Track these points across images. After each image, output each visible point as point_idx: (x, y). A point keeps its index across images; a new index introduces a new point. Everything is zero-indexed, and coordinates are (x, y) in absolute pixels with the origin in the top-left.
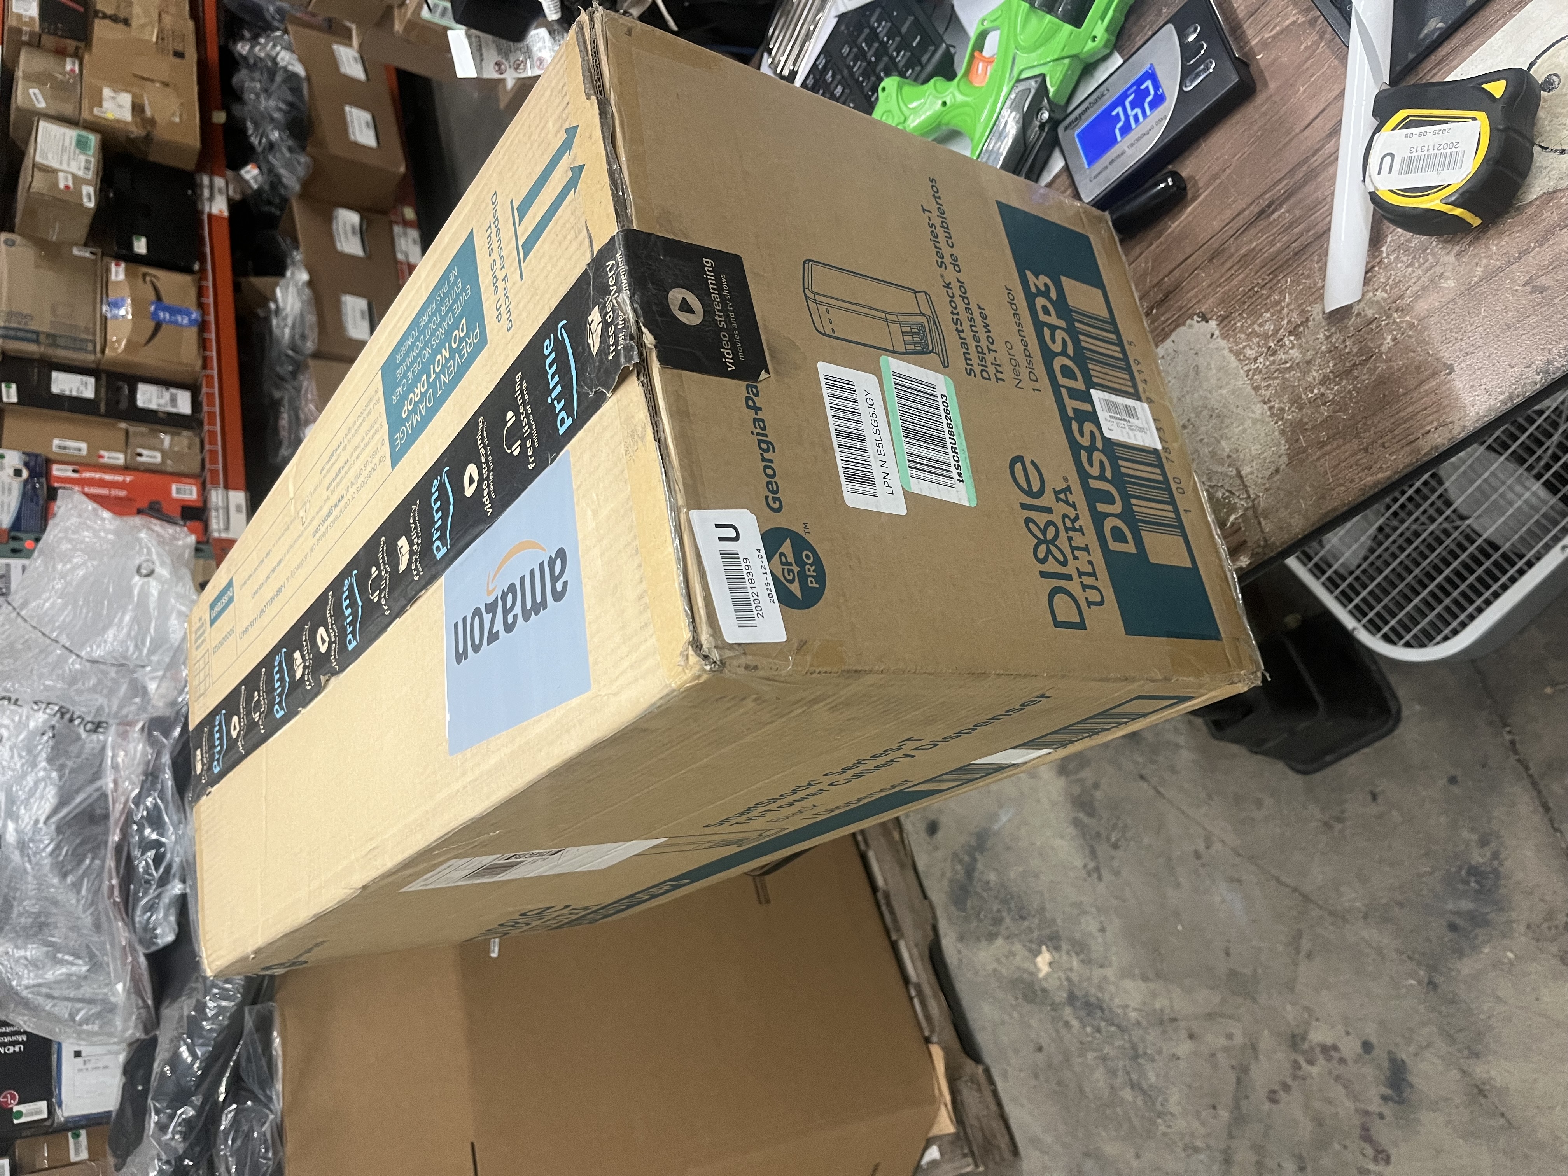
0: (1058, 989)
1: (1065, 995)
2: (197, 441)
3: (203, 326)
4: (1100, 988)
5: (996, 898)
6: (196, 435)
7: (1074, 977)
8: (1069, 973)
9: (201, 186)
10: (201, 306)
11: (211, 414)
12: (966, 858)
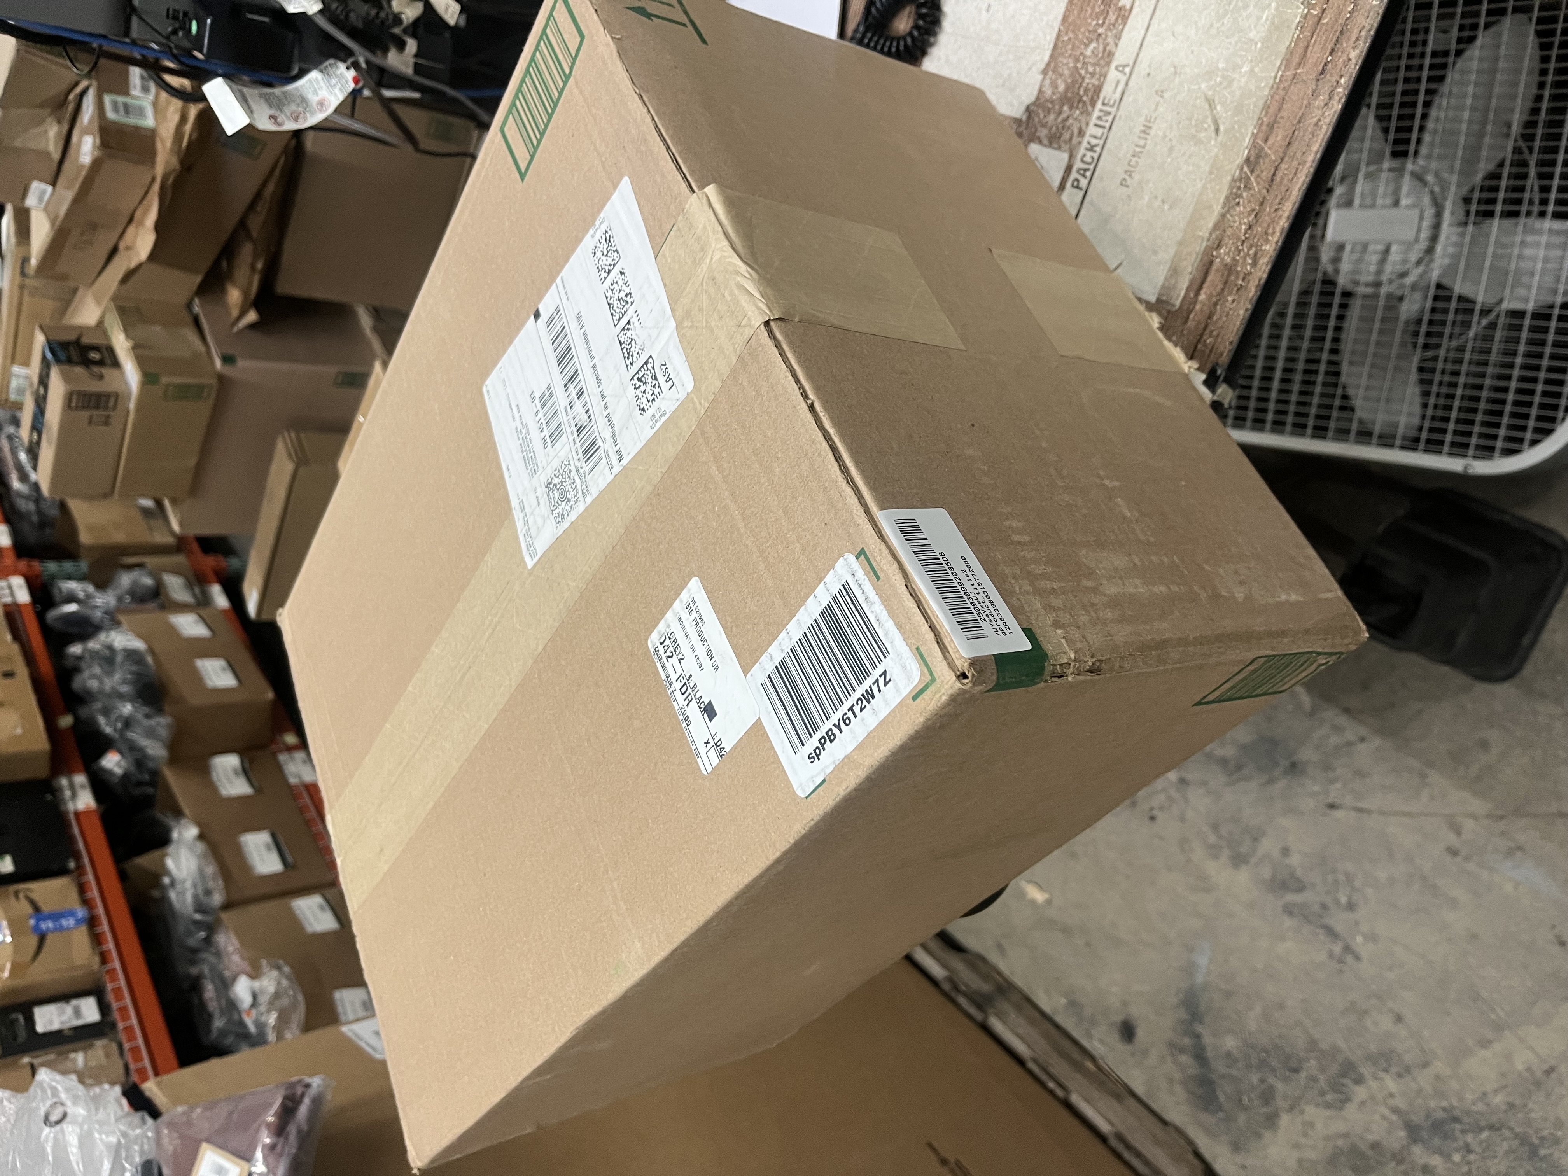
0: (1389, 1132)
1: (1402, 1134)
2: (114, 1046)
3: (92, 922)
4: (1439, 1094)
5: (1249, 1066)
6: (111, 1040)
7: (1400, 1103)
8: (1391, 1102)
9: (60, 789)
10: (86, 902)
11: (123, 1010)
12: (1187, 1041)
